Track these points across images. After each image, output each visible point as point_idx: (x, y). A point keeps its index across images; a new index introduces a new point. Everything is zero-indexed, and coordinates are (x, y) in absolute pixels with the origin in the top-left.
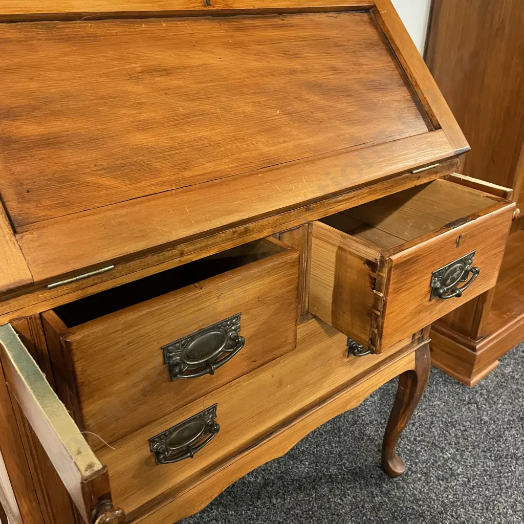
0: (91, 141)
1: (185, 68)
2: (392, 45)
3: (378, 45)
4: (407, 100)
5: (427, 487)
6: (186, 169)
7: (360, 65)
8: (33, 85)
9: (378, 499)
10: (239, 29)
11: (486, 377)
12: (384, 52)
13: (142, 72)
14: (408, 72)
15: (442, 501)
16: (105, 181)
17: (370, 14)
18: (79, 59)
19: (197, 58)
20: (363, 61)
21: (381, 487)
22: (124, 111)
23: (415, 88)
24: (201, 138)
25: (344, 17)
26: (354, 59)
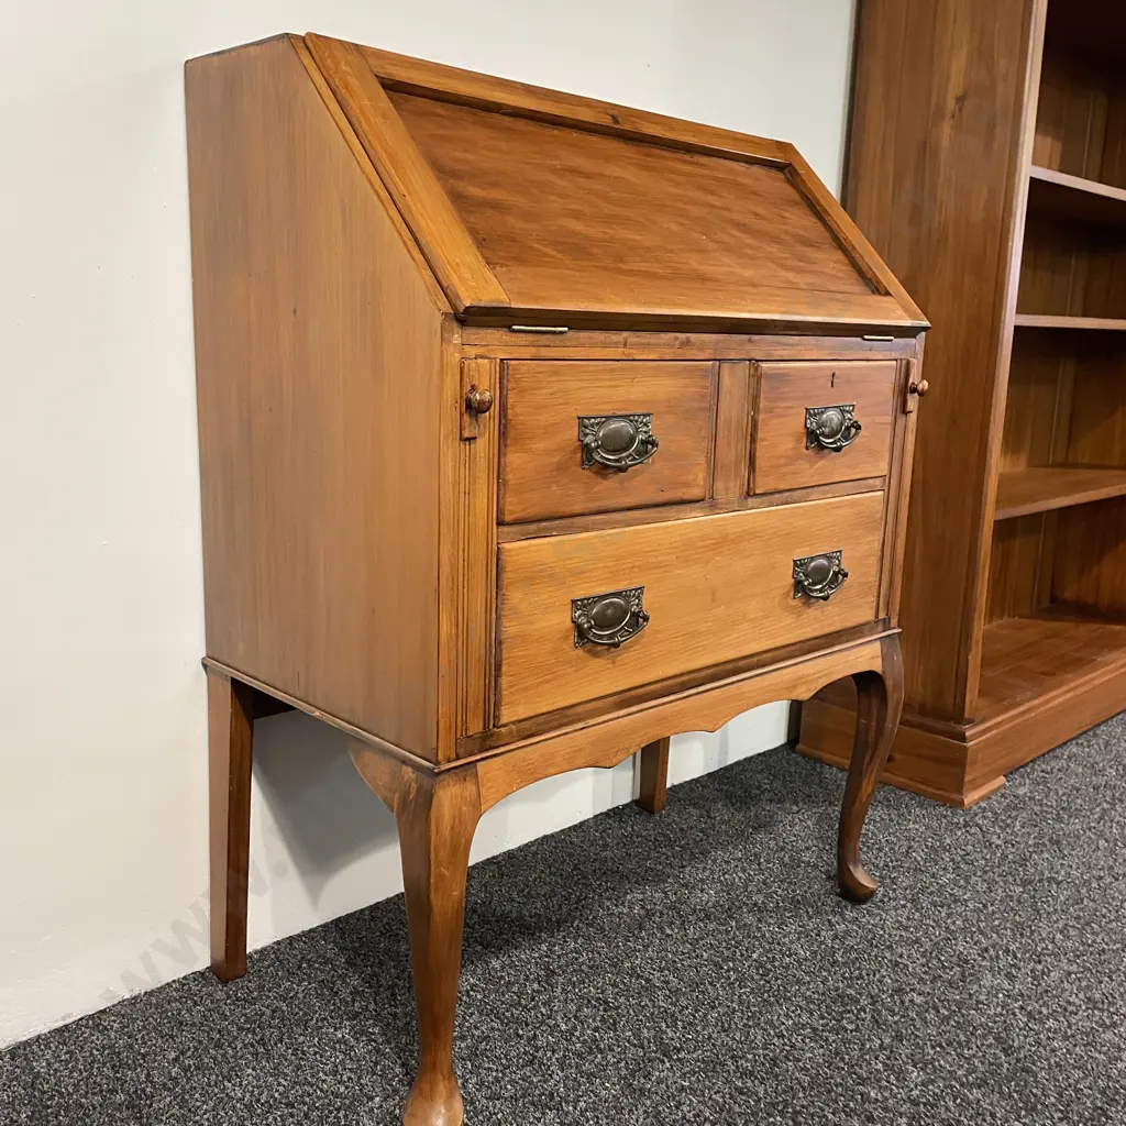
0: (528, 216)
1: (602, 175)
2: (818, 207)
3: (800, 204)
4: (844, 264)
5: (917, 914)
6: (621, 261)
7: (783, 217)
8: (470, 157)
9: (841, 928)
10: (647, 155)
11: (987, 797)
12: (809, 213)
13: (562, 170)
14: (841, 236)
15: (947, 928)
16: (549, 250)
17: (785, 174)
18: (503, 145)
19: (613, 170)
20: (787, 215)
21: (842, 914)
22: (552, 198)
23: (852, 253)
24: (630, 240)
25: (756, 169)
26: (777, 211)
